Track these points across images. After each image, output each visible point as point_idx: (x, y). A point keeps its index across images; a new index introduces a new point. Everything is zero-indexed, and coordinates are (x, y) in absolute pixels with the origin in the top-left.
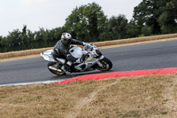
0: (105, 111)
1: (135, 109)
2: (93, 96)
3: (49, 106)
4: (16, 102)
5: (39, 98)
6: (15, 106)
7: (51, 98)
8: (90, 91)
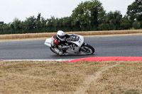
0: (109, 87)
1: (134, 88)
2: (98, 74)
3: (63, 80)
4: (35, 74)
5: (54, 72)
6: (35, 77)
7: (64, 73)
8: (95, 70)
